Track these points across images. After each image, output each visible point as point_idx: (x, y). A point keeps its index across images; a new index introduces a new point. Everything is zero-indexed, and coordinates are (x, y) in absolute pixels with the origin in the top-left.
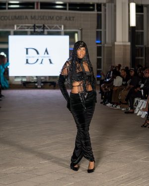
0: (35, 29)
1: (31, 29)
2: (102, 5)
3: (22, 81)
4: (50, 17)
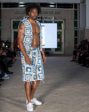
2: (78, 5)
4: (46, 12)
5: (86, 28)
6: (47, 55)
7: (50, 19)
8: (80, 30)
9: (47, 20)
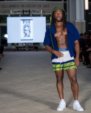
3: (16, 47)
4: (34, 5)
5: (76, 21)
7: (38, 12)
9: (35, 13)
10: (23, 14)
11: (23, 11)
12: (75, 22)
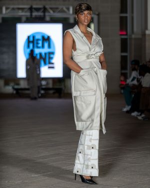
0: (31, 12)
1: (26, 12)
3: (14, 89)
5: (147, 32)
6: (57, 95)
7: (64, 12)
8: (133, 36)
9: (56, 15)
10: (31, 15)
11: (31, 9)
12: (144, 35)
